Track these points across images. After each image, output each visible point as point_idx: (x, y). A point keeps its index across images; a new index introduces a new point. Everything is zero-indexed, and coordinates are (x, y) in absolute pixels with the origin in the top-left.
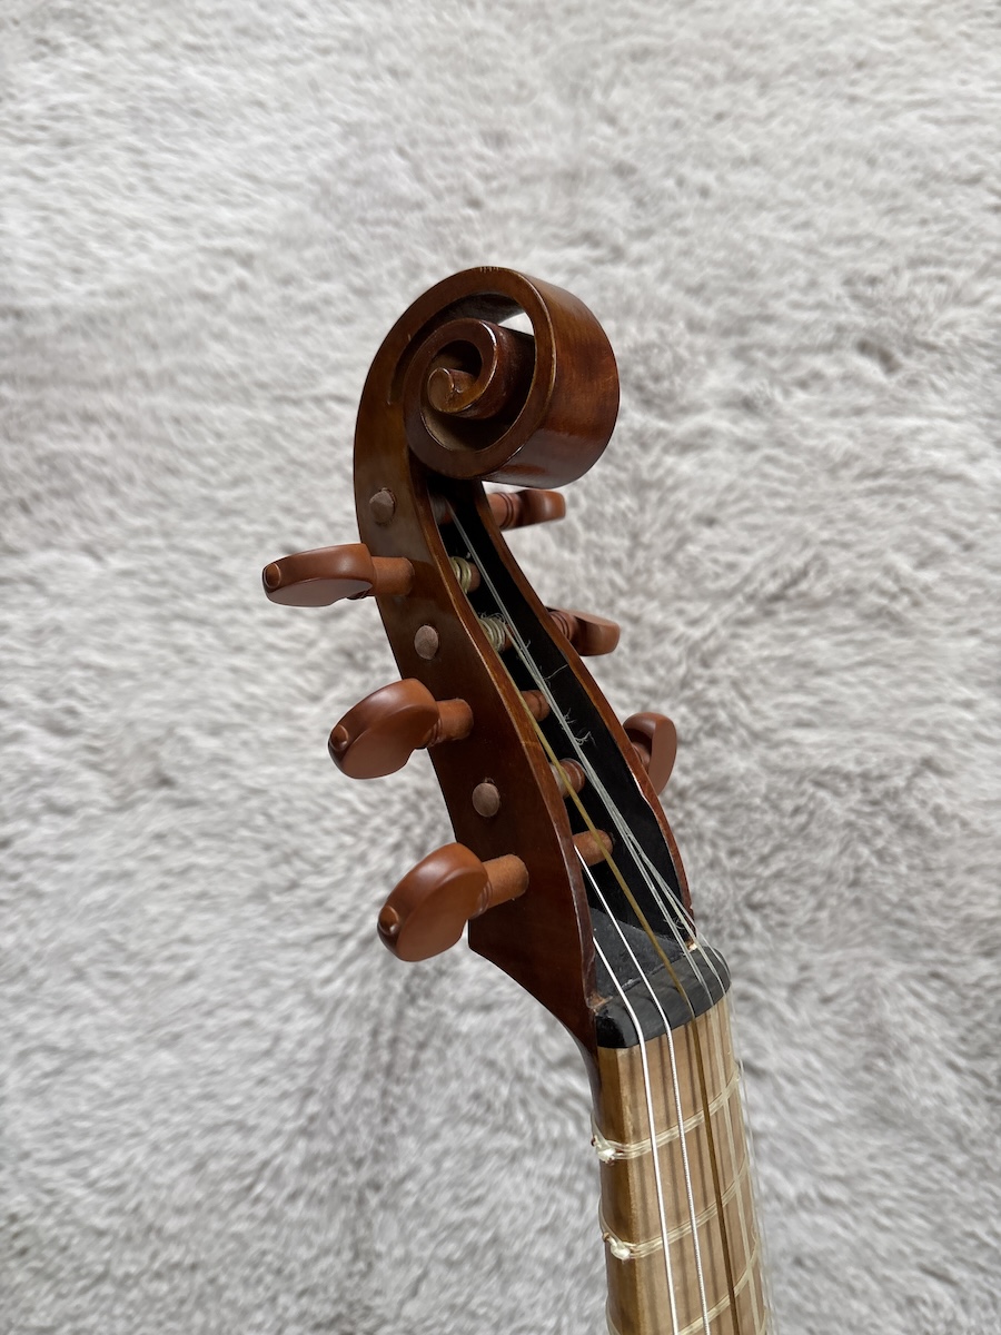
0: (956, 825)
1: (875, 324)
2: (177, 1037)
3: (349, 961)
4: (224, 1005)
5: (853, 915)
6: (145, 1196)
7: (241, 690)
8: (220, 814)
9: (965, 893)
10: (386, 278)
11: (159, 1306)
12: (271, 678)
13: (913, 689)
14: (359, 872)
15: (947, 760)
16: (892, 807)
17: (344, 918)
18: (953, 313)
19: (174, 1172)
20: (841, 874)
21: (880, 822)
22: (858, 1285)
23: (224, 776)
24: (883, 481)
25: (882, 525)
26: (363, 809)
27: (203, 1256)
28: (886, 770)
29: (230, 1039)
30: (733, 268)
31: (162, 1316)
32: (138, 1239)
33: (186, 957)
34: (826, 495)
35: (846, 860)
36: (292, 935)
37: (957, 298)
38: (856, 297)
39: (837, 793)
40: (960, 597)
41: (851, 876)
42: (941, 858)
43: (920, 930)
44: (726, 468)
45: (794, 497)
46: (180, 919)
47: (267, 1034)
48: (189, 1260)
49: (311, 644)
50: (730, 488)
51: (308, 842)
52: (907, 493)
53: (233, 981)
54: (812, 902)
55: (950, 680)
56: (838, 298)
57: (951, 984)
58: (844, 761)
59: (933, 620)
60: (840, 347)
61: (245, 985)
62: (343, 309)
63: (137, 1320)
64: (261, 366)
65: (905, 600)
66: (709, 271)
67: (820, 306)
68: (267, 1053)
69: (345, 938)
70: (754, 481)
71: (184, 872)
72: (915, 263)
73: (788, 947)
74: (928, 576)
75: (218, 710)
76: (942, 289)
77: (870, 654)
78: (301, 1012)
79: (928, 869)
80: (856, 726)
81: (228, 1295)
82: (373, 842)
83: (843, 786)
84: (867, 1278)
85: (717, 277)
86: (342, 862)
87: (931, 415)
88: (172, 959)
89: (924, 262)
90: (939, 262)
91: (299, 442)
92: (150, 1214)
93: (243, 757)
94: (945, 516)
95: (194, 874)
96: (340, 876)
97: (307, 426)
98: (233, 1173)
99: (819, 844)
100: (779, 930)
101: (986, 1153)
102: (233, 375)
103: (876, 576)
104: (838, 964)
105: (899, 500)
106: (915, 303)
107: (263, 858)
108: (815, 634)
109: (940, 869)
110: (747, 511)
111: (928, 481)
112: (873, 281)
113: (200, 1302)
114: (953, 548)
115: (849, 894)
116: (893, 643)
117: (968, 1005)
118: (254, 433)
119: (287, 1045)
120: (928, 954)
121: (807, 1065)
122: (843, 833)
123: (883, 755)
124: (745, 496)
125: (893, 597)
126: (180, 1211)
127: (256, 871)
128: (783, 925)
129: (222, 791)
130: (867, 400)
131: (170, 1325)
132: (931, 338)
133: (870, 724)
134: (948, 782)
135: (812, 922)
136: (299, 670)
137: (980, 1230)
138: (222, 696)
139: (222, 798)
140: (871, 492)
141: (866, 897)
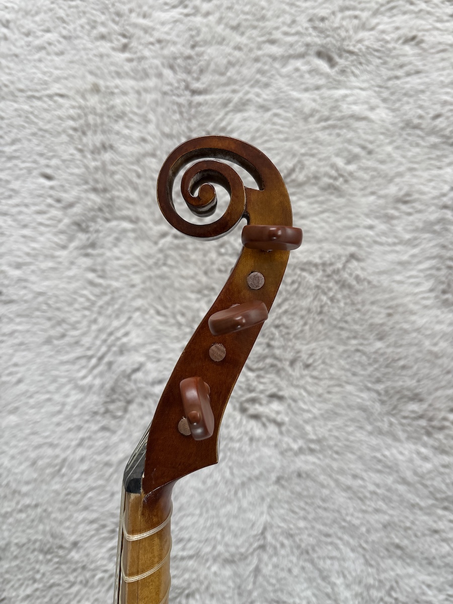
0: (366, 284)
1: (324, 41)
2: (17, 409)
3: (94, 367)
4: (37, 392)
5: (320, 327)
6: (11, 478)
7: (29, 246)
8: (25, 306)
9: (370, 313)
10: (79, 28)
11: (22, 523)
12: (42, 239)
13: (345, 222)
14: (94, 327)
15: (361, 254)
16: (336, 277)
17: (89, 349)
18: (362, 34)
19: (22, 467)
20: (314, 309)
21: (331, 284)
22: (325, 483)
23: (25, 288)
24: (330, 122)
25: (330, 145)
26: (93, 298)
27: (40, 500)
28: (333, 260)
29: (42, 407)
30: (254, 15)
31: (25, 528)
32: (10, 496)
33: (17, 373)
34: (303, 131)
35: (316, 303)
36: (65, 358)
37: (363, 27)
38: (315, 28)
39: (311, 273)
40: (366, 177)
41: (319, 310)
42: (359, 298)
43: (351, 331)
44: (255, 120)
45: (287, 133)
46: (12, 355)
47: (58, 403)
48: (34, 503)
49: (60, 221)
50: (257, 130)
51: (68, 315)
52: (341, 128)
53: (40, 381)
54: (301, 323)
55: (363, 217)
56: (307, 29)
57: (364, 353)
58: (314, 258)
59: (354, 189)
60: (309, 55)
61: (46, 382)
62: (59, 47)
63: (13, 530)
64: (19, 80)
65: (341, 180)
66: (242, 17)
67: (298, 33)
68: (60, 412)
69: (90, 357)
70: (269, 126)
71: (12, 334)
72: (343, 9)
73: (290, 344)
74: (352, 167)
75: (19, 257)
76: (356, 22)
77: (325, 206)
78: (73, 392)
79: (353, 304)
80: (320, 241)
81: (53, 516)
82: (100, 313)
83: (314, 269)
84: (329, 480)
85: (246, 20)
86: (85, 323)
87: (352, 88)
88: (10, 374)
89: (347, 8)
90: (354, 9)
91: (43, 119)
92: (14, 486)
93: (33, 278)
94: (359, 138)
95: (16, 334)
96: (85, 329)
97: (46, 110)
98: (49, 465)
99: (304, 296)
100: (286, 336)
101: (379, 424)
102: (6, 86)
103: (327, 169)
104: (314, 349)
105: (337, 131)
106: (343, 29)
107: (48, 324)
108: (300, 199)
109: (358, 303)
110: (266, 141)
111: (351, 121)
112: (323, 19)
113: (41, 520)
114: (363, 153)
115: (318, 318)
116: (336, 201)
117: (371, 360)
118: (20, 116)
119: (68, 408)
120: (354, 342)
121: (300, 394)
122: (314, 291)
123: (332, 254)
124: (264, 134)
125: (335, 179)
126: (27, 483)
127: (45, 331)
128: (288, 334)
129: (25, 295)
130: (322, 82)
131: (29, 531)
132: (351, 48)
133: (326, 240)
134: (362, 264)
135: (302, 331)
136: (55, 234)
137: (378, 455)
138: (19, 249)
139: (25, 298)
140: (324, 128)
141: (326, 319)
